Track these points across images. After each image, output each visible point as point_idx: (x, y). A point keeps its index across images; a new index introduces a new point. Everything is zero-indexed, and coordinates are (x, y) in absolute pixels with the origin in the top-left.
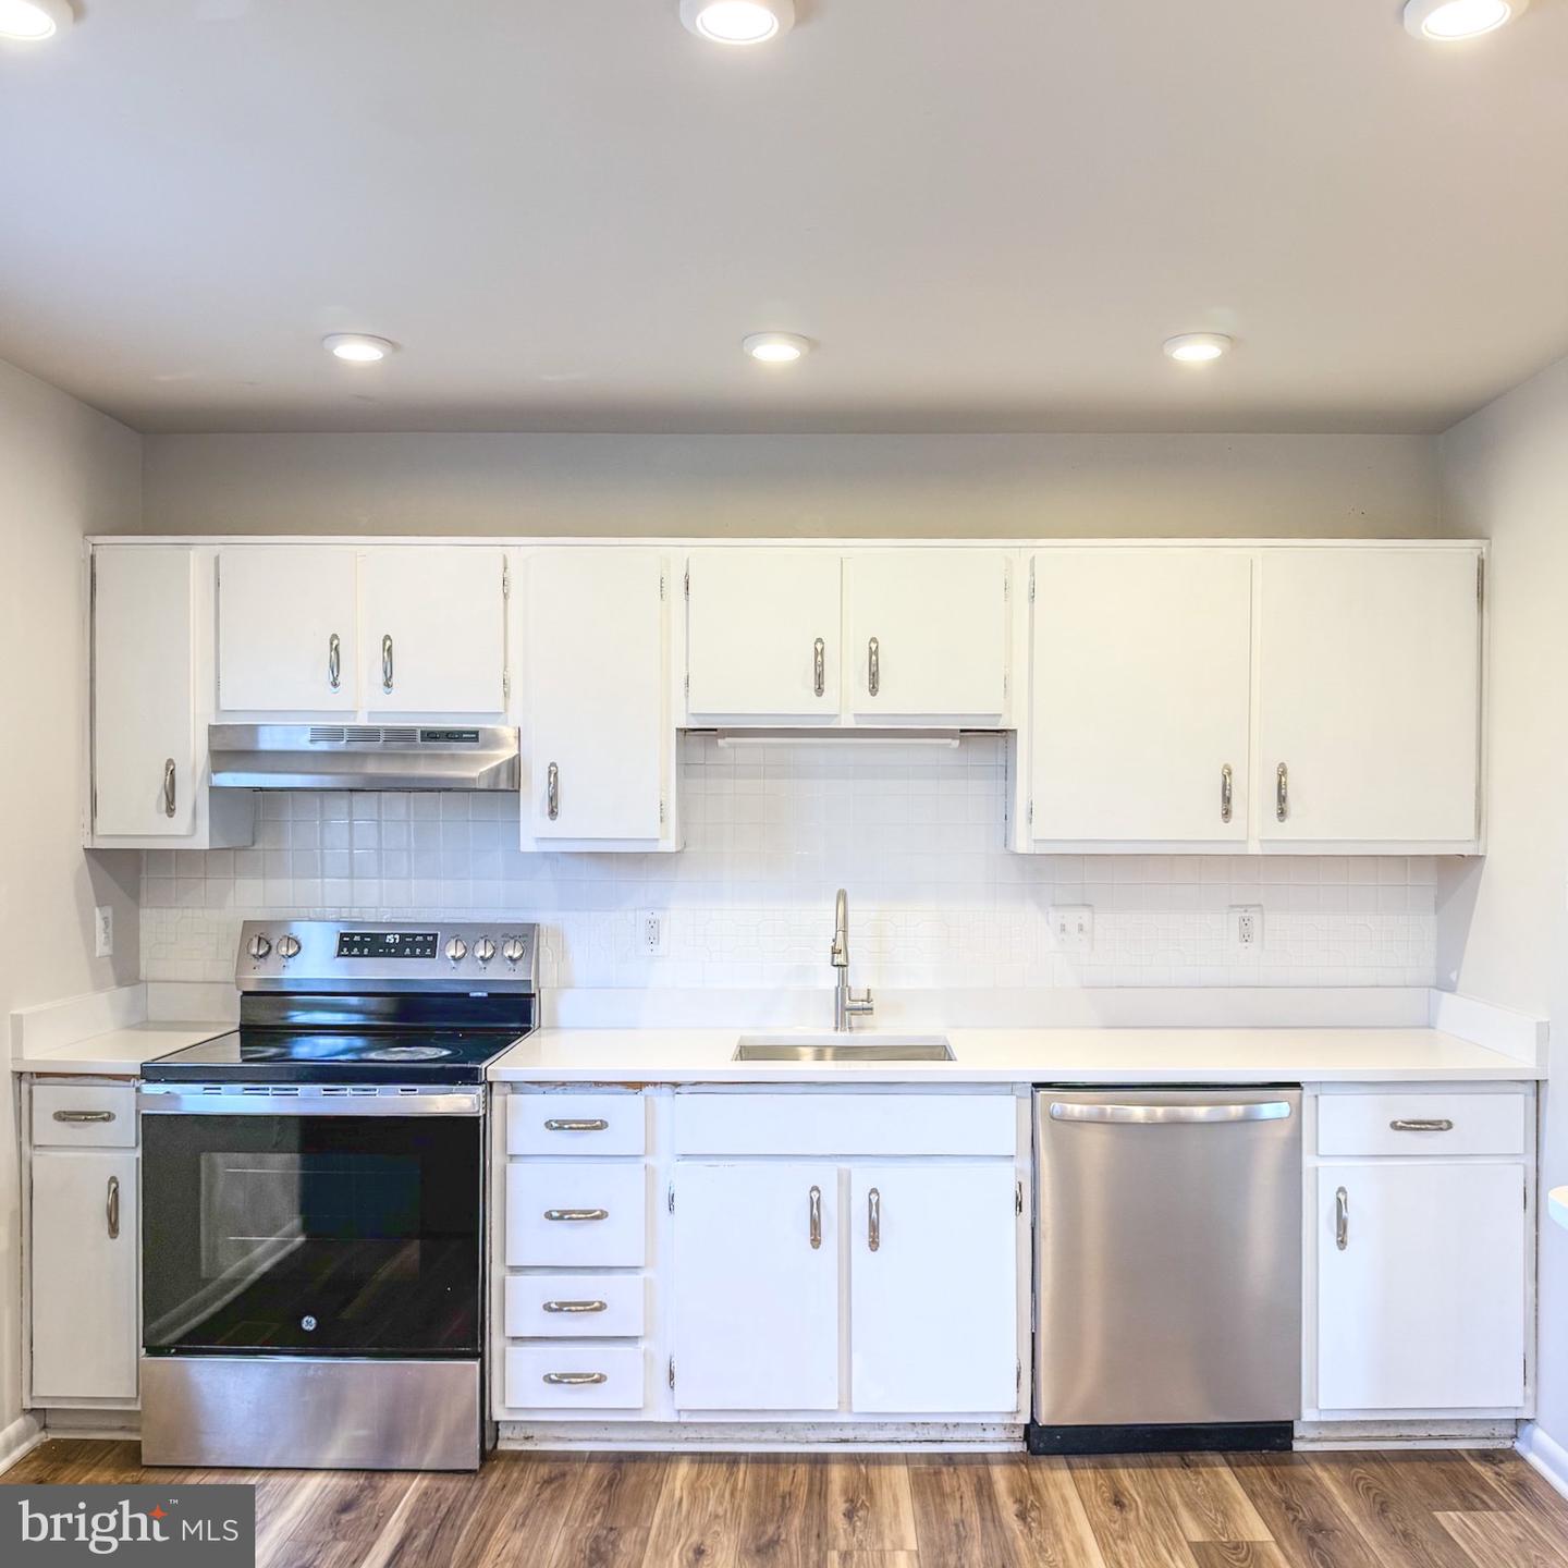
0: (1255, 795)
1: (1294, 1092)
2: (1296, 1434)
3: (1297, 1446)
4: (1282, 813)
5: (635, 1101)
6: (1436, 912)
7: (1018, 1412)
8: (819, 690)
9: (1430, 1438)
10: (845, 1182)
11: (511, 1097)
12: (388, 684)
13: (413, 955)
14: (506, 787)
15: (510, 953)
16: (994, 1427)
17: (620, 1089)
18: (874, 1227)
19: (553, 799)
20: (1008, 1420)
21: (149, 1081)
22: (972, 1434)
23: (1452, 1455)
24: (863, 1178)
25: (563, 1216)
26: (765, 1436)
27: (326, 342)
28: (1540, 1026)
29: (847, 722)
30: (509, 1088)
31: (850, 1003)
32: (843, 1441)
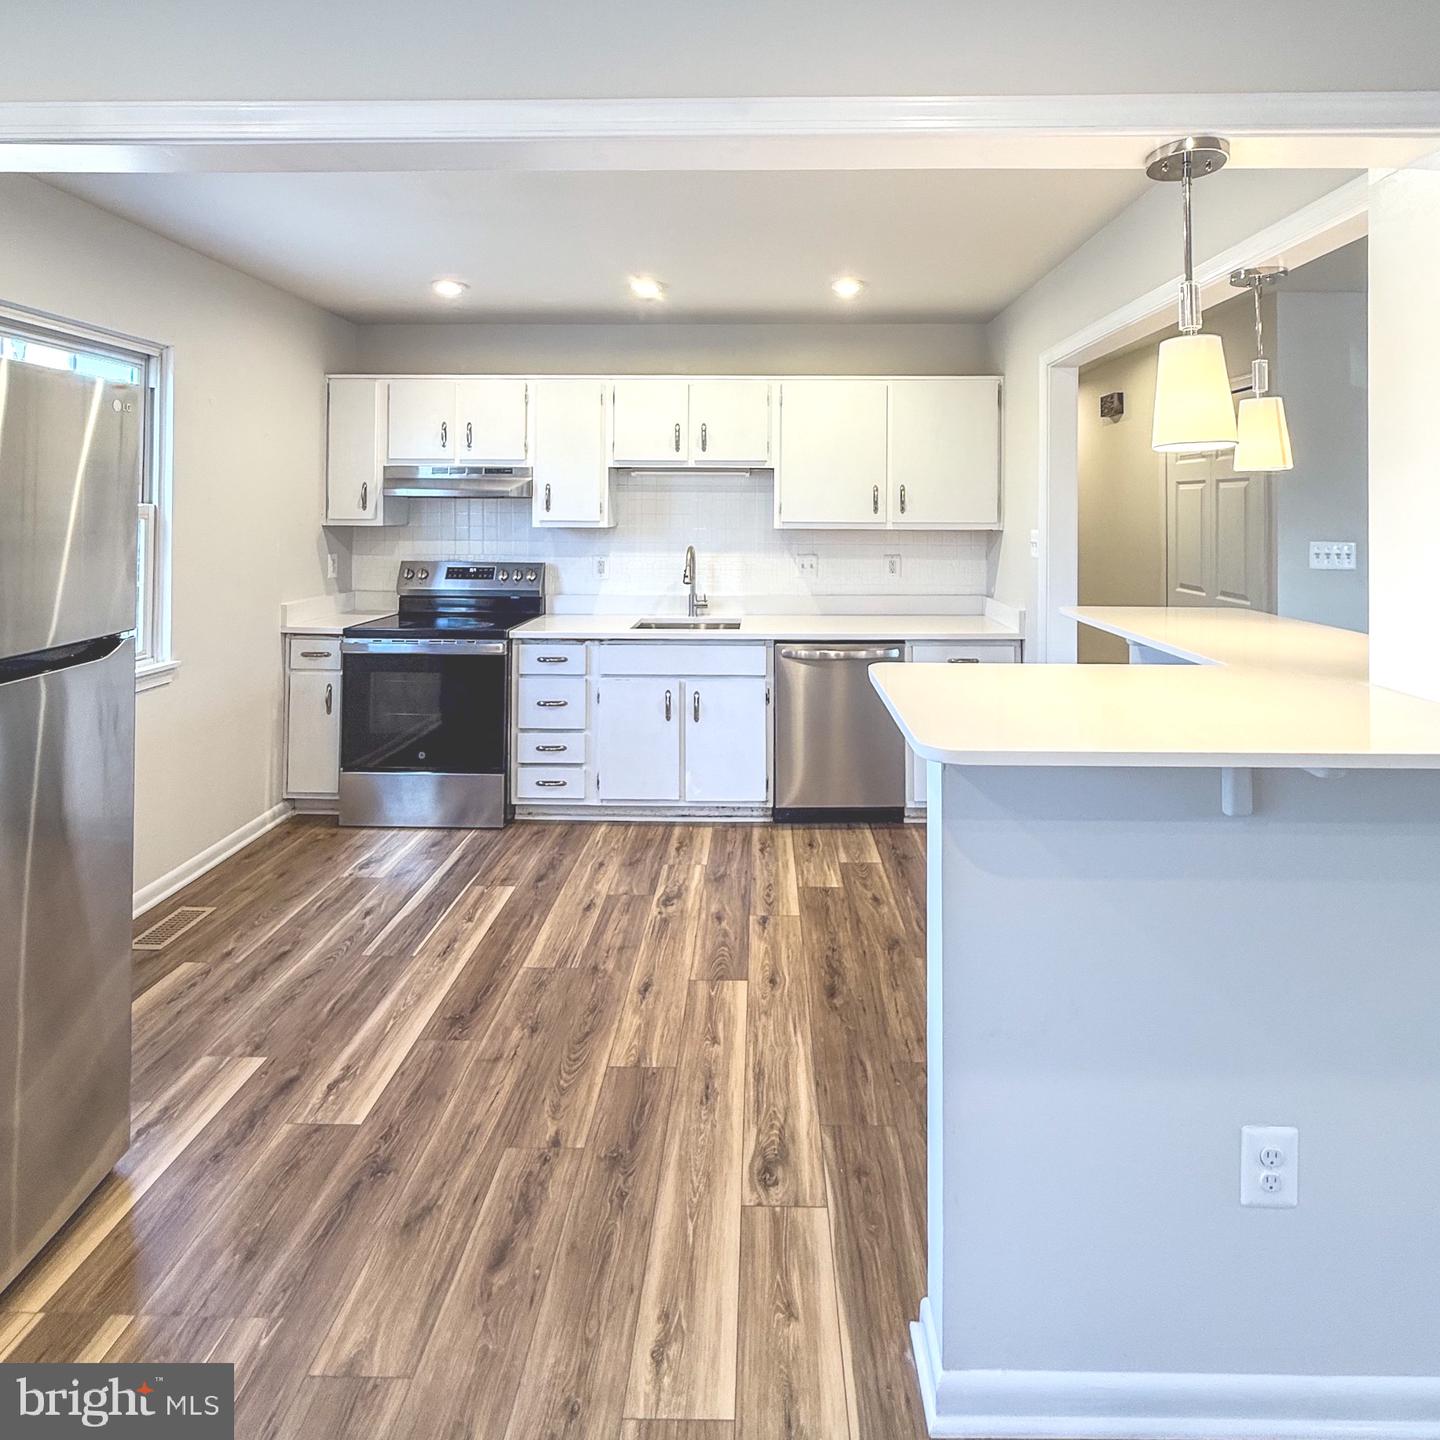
0: (889, 501)
1: (902, 645)
2: (906, 815)
3: (906, 821)
4: (903, 510)
5: (581, 648)
7: (767, 801)
8: (678, 449)
10: (682, 688)
11: (521, 646)
12: (469, 446)
13: (483, 578)
14: (526, 495)
15: (529, 577)
16: (757, 809)
17: (575, 642)
18: (696, 710)
19: (548, 502)
20: (762, 805)
21: (347, 637)
22: (746, 813)
24: (691, 687)
25: (547, 704)
26: (645, 813)
27: (434, 284)
28: (1021, 613)
29: (691, 464)
30: (520, 642)
31: (695, 602)
32: (683, 816)
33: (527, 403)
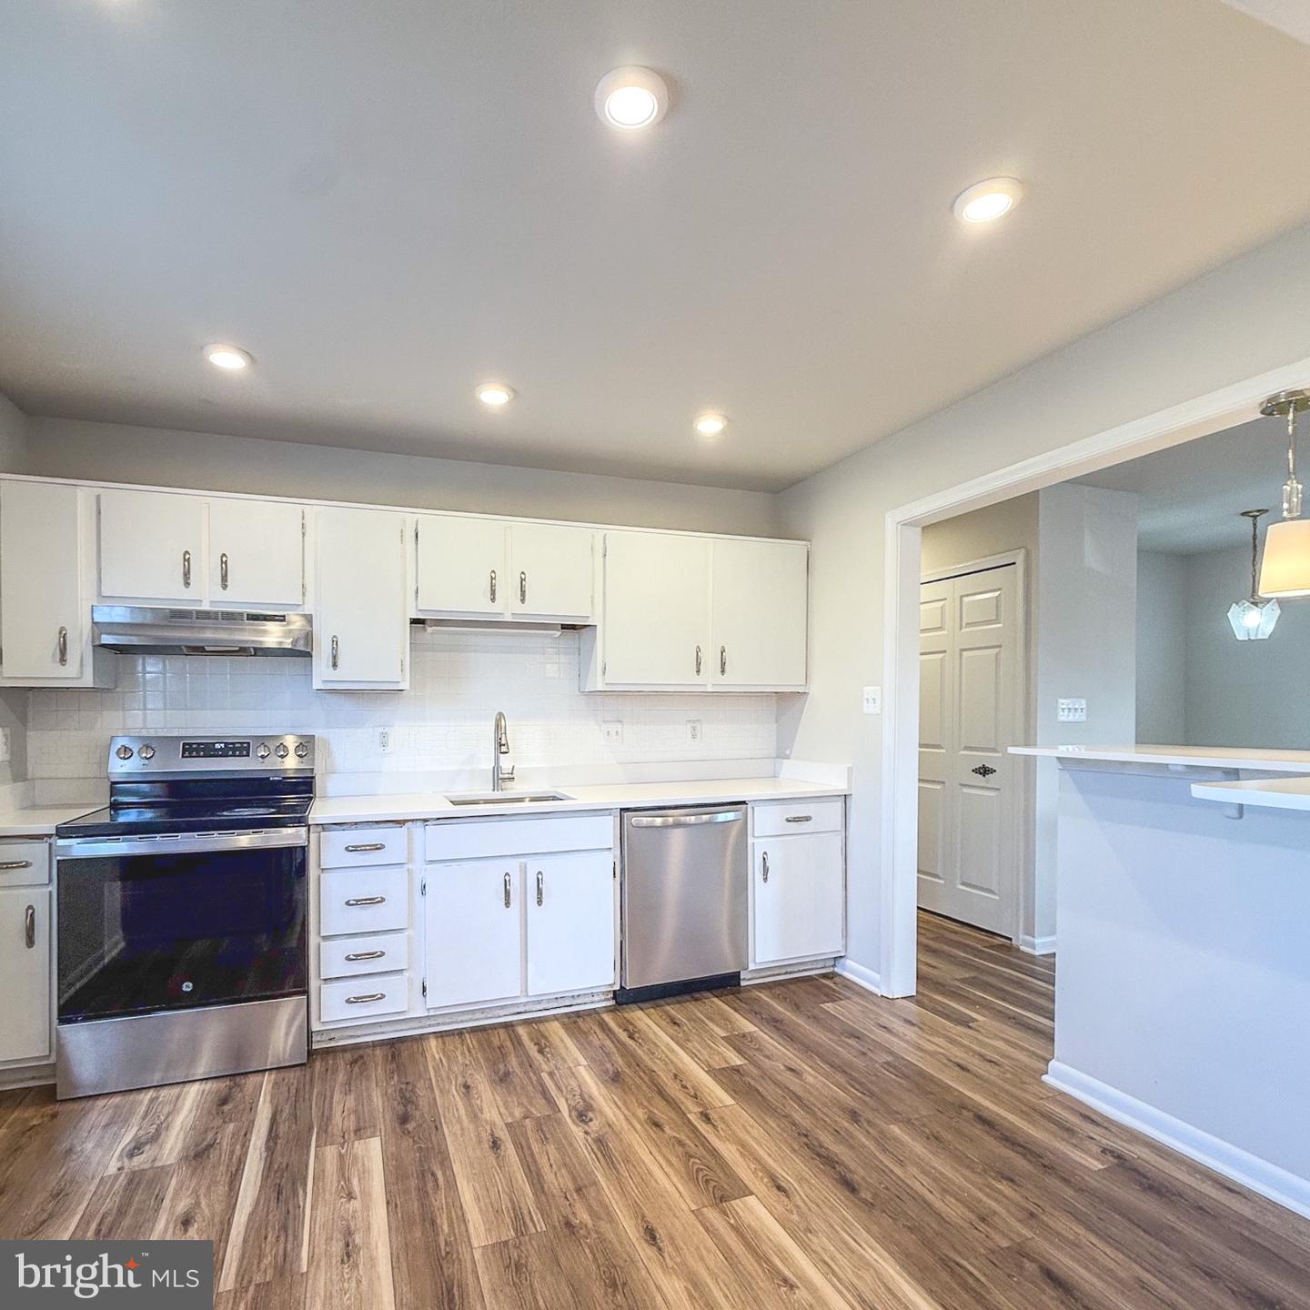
0: (711, 662)
1: (744, 806)
2: (742, 977)
3: (743, 983)
4: (721, 672)
5: (401, 831)
6: (777, 722)
7: (613, 984)
8: (493, 599)
9: (799, 971)
10: (524, 870)
11: (321, 834)
12: (224, 585)
13: (234, 755)
14: (300, 653)
16: (598, 994)
17: (392, 824)
18: (540, 892)
19: (335, 657)
20: (608, 989)
21: (62, 838)
22: (587, 1000)
23: (809, 978)
24: (533, 867)
25: (358, 902)
26: (475, 1017)
28: (849, 768)
29: (508, 618)
30: (320, 828)
31: (501, 776)
32: (518, 1013)
33: (303, 534)
